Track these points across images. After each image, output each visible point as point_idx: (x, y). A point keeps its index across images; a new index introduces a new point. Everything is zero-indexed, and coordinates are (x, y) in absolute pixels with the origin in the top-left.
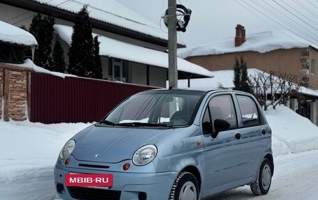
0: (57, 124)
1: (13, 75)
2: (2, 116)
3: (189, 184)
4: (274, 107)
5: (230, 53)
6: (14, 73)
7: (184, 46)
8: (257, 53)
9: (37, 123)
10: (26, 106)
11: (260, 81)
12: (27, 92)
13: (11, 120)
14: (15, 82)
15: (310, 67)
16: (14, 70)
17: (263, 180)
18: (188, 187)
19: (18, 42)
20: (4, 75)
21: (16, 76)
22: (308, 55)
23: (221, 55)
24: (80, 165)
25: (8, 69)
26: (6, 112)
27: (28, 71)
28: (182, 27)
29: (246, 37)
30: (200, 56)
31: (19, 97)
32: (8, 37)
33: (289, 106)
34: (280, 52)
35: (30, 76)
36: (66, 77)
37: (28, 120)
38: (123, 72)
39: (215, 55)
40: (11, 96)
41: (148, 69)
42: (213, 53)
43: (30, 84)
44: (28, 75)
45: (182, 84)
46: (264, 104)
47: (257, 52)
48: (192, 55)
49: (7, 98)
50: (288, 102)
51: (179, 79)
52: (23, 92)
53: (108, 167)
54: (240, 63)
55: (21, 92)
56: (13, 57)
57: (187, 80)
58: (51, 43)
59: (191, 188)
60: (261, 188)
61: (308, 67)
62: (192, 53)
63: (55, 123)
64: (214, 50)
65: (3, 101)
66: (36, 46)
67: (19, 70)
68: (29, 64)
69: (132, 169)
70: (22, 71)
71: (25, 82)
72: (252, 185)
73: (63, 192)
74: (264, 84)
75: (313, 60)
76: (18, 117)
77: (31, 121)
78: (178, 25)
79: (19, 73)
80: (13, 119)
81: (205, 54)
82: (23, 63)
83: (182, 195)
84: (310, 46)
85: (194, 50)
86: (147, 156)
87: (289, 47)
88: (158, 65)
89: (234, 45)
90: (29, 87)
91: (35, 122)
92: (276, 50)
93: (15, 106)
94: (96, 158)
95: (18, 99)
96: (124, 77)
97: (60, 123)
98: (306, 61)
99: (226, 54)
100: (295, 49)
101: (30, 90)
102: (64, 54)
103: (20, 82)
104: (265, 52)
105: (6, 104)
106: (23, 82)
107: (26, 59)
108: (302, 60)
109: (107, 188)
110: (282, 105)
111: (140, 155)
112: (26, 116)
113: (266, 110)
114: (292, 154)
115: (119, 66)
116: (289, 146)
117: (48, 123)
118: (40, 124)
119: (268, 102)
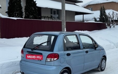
0: (13, 39)
4: (114, 27)
5: (105, 3)
7: (82, 2)
30: (93, 4)
36: (17, 19)
39: (99, 4)
42: (98, 3)
47: (115, 2)
48: (90, 4)
62: (90, 3)
63: (12, 38)
64: (98, 2)
81: (95, 3)
85: (91, 2)
97: (15, 38)
102: (23, 9)
113: (110, 28)
114: (116, 48)
115: (55, 11)
116: (115, 45)
117: (9, 38)
118: (5, 39)
119: (111, 25)
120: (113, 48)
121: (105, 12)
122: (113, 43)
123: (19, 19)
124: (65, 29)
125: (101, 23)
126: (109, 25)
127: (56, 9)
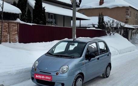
1: (12, 25)
2: (8, 41)
3: (80, 79)
4: (114, 34)
5: (97, 8)
6: (13, 24)
8: (108, 8)
9: (21, 43)
10: (17, 37)
11: (108, 23)
12: (18, 32)
13: (11, 42)
14: (13, 28)
15: (129, 15)
16: (13, 23)
17: (107, 72)
18: (79, 80)
19: (14, 13)
20: (9, 25)
21: (13, 25)
22: (129, 10)
23: (93, 9)
24: (40, 71)
25: (10, 23)
26: (10, 39)
27: (18, 23)
28: (78, 5)
29: (104, 1)
31: (14, 33)
32: (10, 11)
33: (119, 33)
34: (117, 8)
35: (19, 25)
36: (32, 25)
37: (18, 42)
38: (54, 17)
40: (12, 33)
41: (64, 17)
42: (90, 8)
43: (18, 28)
44: (18, 25)
45: (78, 22)
46: (110, 33)
49: (10, 34)
50: (119, 32)
51: (76, 20)
52: (16, 31)
53: (51, 73)
54: (101, 15)
55: (15, 31)
56: (12, 18)
57: (79, 21)
58: (26, 9)
59: (81, 80)
60: (106, 76)
61: (128, 15)
63: (28, 43)
65: (8, 35)
66: (21, 14)
67: (14, 23)
68: (18, 20)
69: (59, 75)
70: (16, 23)
71: (17, 27)
72: (103, 74)
73: (34, 80)
74: (110, 25)
75: (131, 12)
76: (14, 41)
77: (19, 43)
78: (77, 4)
79: (15, 24)
80: (12, 42)
82: (16, 20)
83: (77, 83)
84: (130, 6)
86: (65, 70)
87: (121, 6)
88: (68, 15)
89: (99, 4)
90: (18, 30)
91: (20, 43)
92: (116, 7)
93: (13, 37)
94: (46, 69)
95: (14, 34)
96: (54, 19)
98: (128, 12)
99: (95, 8)
100: (124, 7)
101: (19, 31)
103: (15, 27)
104: (111, 8)
105: (10, 36)
106: (16, 28)
107: (17, 18)
108: (126, 12)
109: (50, 81)
110: (117, 33)
111: (62, 69)
112: (17, 41)
113: (110, 35)
114: (119, 54)
115: (52, 15)
116: (118, 51)
117: (25, 43)
118: (22, 43)
119: (111, 32)
120: (117, 54)
121: (103, 19)
122: (116, 49)
123: (34, 25)
124: (76, 35)
125: (101, 30)
126: (109, 32)
127: (53, 13)
